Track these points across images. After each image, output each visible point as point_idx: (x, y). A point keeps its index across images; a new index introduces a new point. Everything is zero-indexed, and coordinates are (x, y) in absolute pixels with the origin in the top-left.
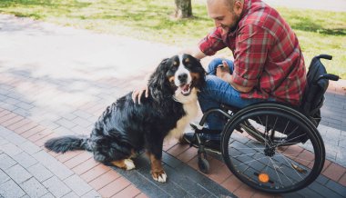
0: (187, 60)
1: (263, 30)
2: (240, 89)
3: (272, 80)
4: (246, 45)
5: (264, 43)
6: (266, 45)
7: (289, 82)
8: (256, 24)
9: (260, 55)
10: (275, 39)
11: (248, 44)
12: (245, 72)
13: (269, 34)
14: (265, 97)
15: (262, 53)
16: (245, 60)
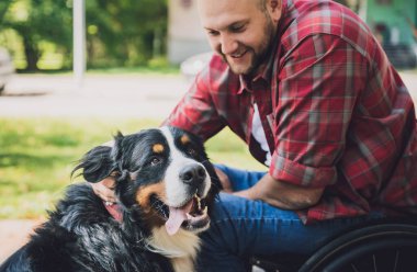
0: (185, 138)
1: (342, 44)
2: (297, 198)
3: (375, 164)
4: (311, 81)
5: (349, 73)
6: (354, 78)
7: (408, 165)
8: (327, 30)
9: (343, 101)
10: (368, 63)
11: (317, 79)
12: (308, 148)
13: (355, 53)
14: (362, 212)
15: (348, 97)
16: (308, 117)
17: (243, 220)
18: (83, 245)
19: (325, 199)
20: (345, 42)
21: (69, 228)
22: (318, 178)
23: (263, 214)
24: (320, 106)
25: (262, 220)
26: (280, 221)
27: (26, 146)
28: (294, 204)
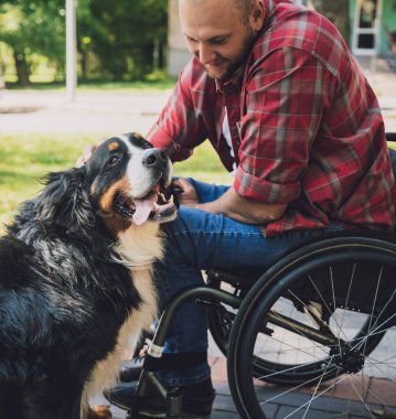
2: (260, 213)
3: (335, 180)
4: (278, 97)
5: (318, 91)
8: (299, 46)
9: (309, 119)
10: (337, 82)
11: (284, 95)
12: (275, 165)
13: (325, 71)
14: (321, 224)
15: (314, 115)
16: (275, 134)
17: (201, 233)
18: (42, 258)
19: (287, 214)
20: (316, 59)
21: (27, 242)
22: (284, 194)
23: (223, 227)
24: (287, 124)
25: (222, 234)
26: (239, 234)
27: (12, 163)
28: (256, 219)
